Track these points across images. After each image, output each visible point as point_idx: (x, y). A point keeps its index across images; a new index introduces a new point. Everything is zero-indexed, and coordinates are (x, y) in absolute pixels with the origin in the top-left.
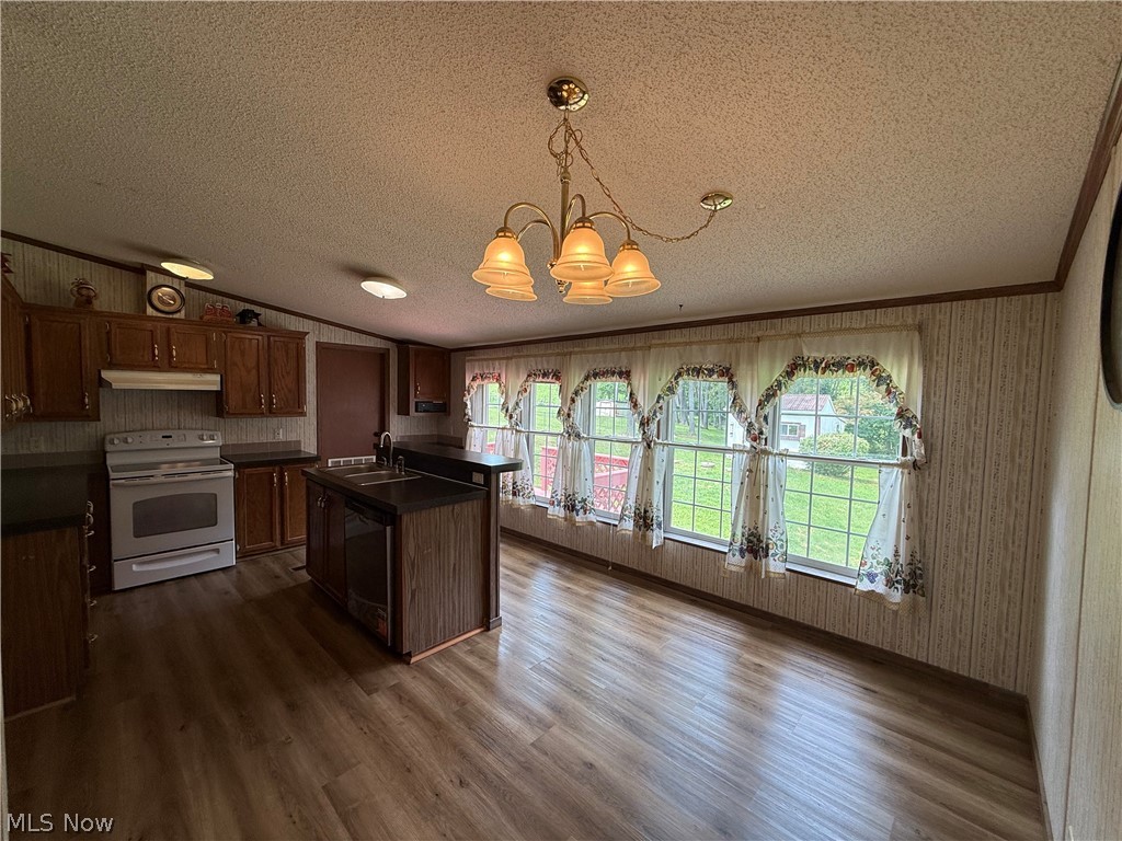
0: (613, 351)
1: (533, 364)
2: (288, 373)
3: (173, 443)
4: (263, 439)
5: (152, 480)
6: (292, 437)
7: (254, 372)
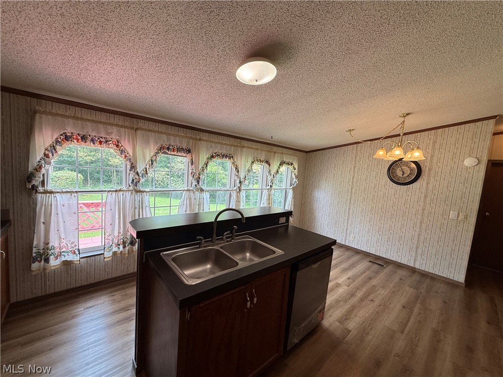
0: (228, 145)
1: (165, 140)
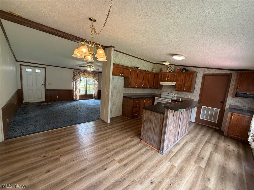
2: (189, 82)
3: (169, 95)
4: (185, 97)
5: (159, 99)
6: (192, 98)
7: (182, 82)
